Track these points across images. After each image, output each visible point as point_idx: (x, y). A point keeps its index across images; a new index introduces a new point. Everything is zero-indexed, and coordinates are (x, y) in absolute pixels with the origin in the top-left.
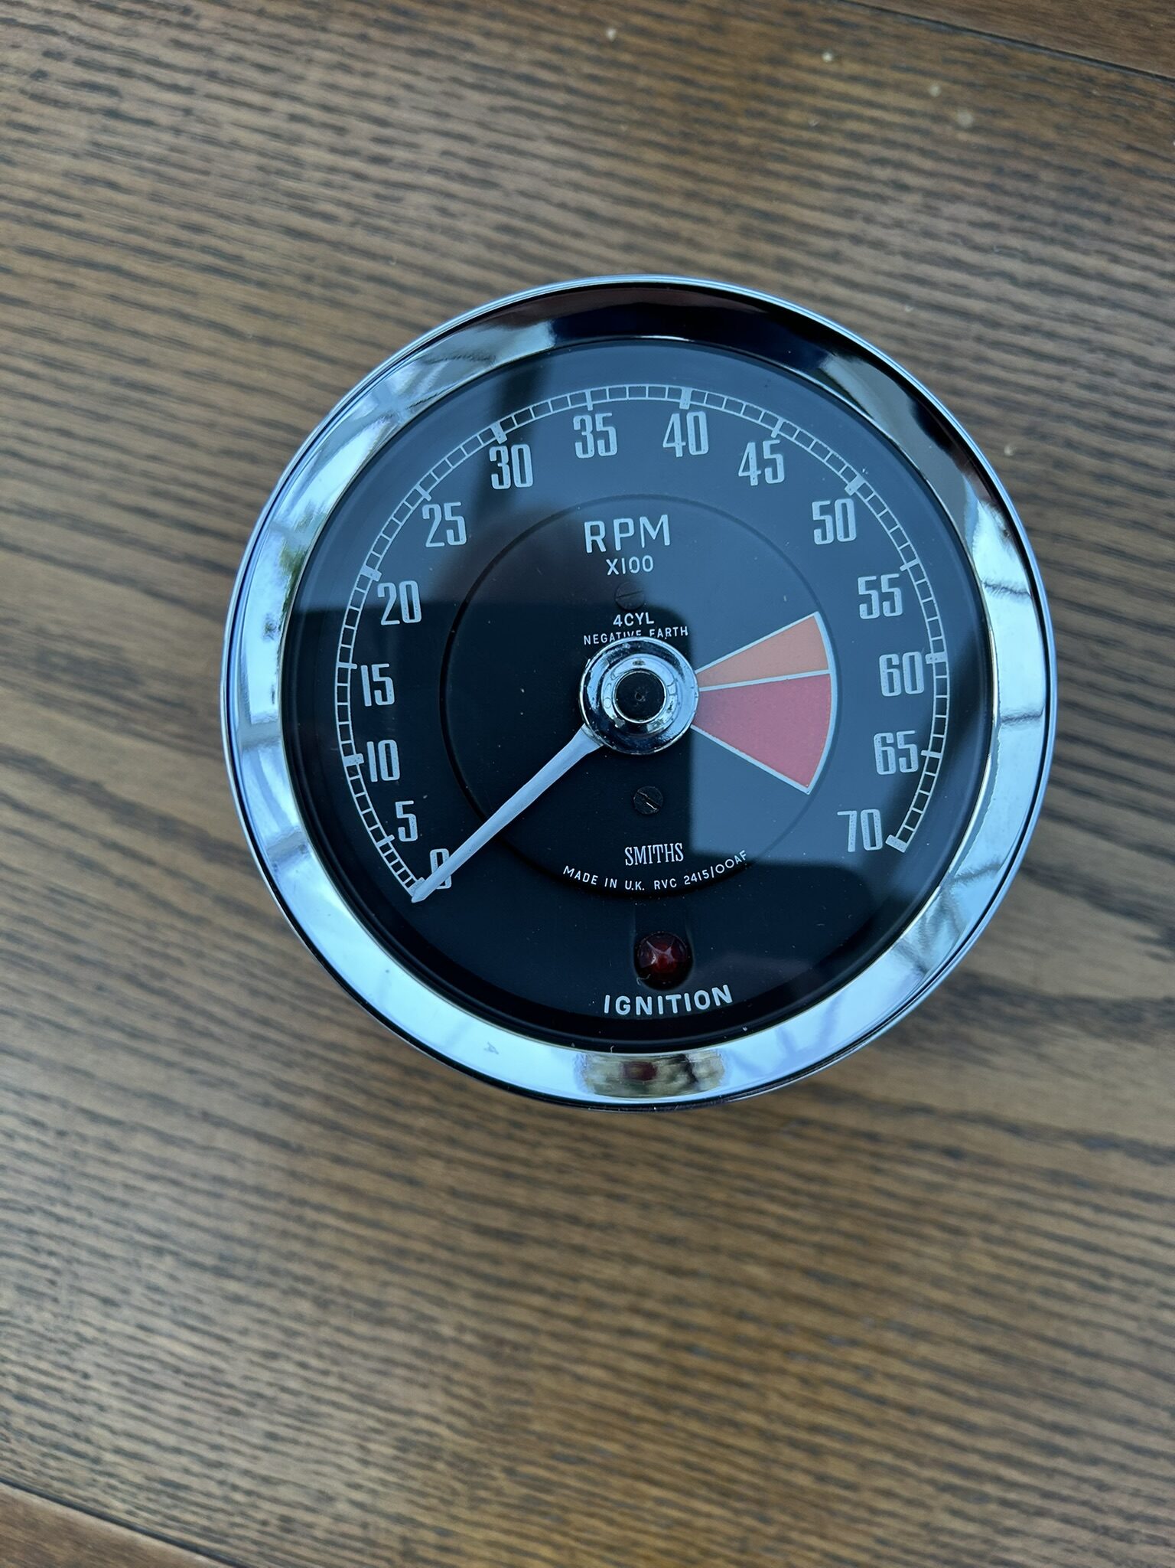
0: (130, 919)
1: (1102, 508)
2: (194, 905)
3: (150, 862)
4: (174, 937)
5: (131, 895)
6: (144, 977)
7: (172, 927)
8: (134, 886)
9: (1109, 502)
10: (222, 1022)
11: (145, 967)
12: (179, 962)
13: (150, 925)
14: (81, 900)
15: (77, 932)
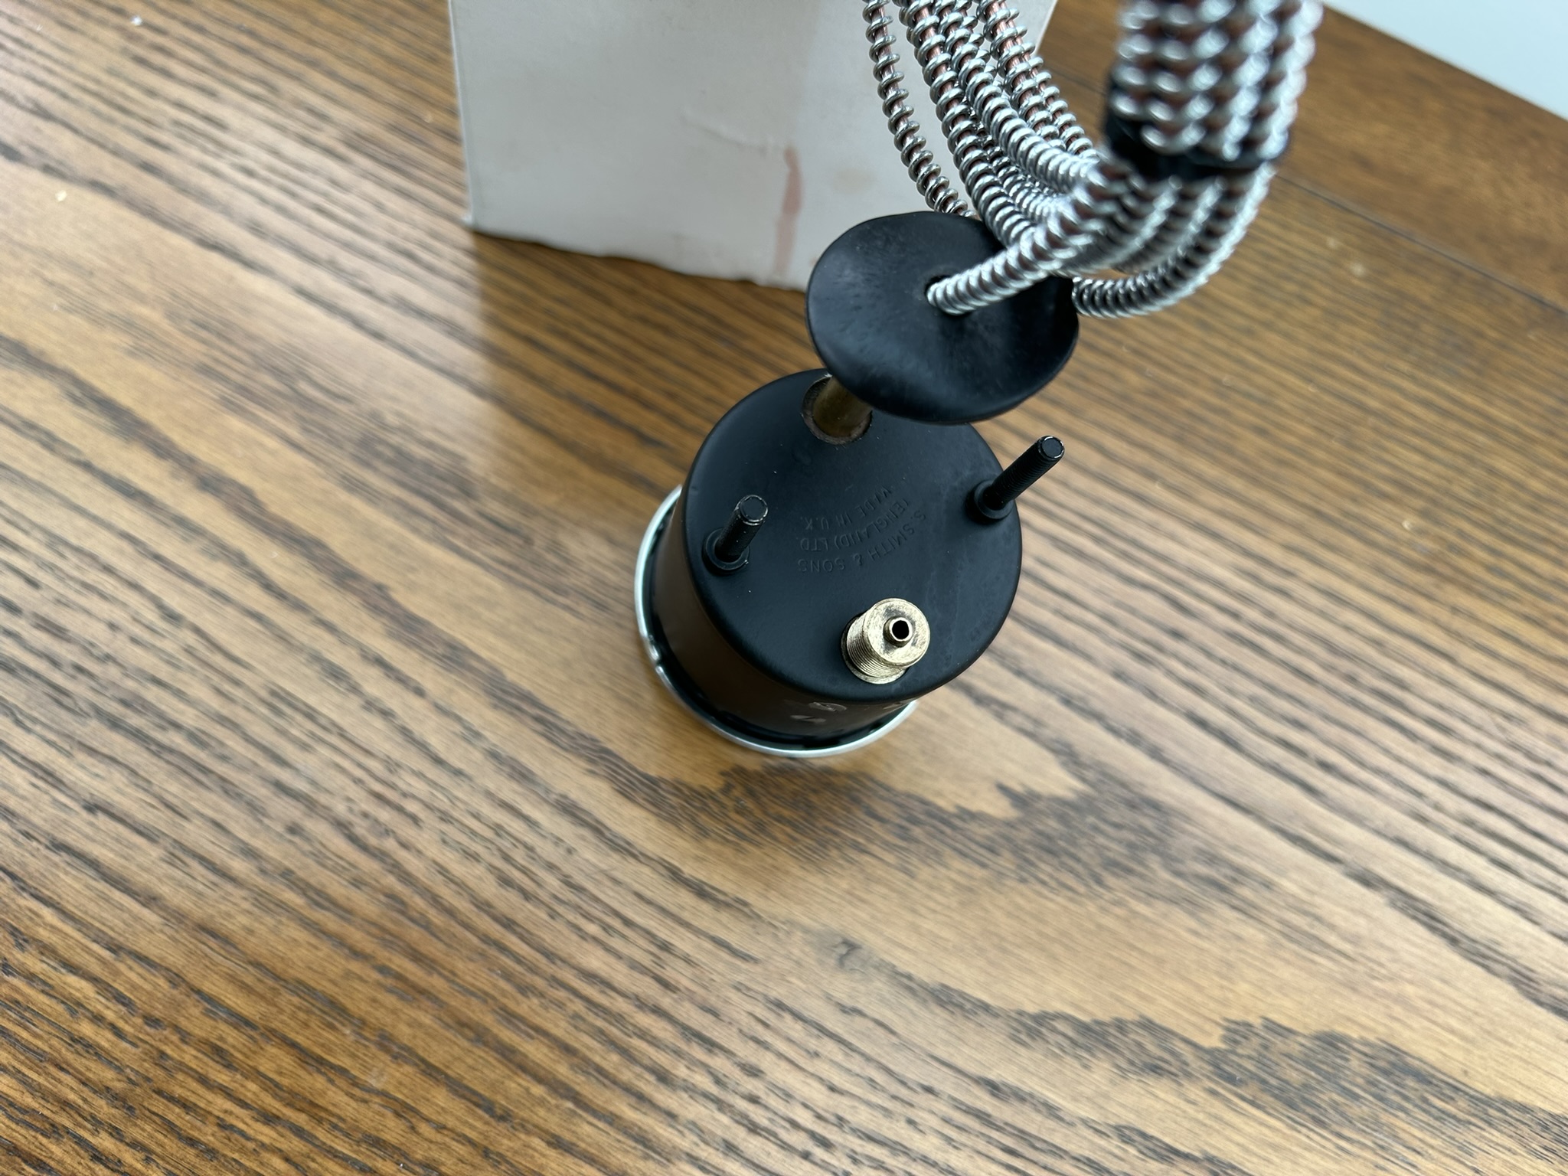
0: (368, 753)
1: (1496, 597)
2: (457, 755)
3: (420, 692)
4: (420, 788)
5: (378, 723)
6: (361, 829)
7: (420, 775)
8: (386, 714)
9: (1502, 593)
10: (450, 912)
11: (365, 815)
12: (415, 820)
13: (392, 766)
14: (311, 714)
15: (290, 751)
